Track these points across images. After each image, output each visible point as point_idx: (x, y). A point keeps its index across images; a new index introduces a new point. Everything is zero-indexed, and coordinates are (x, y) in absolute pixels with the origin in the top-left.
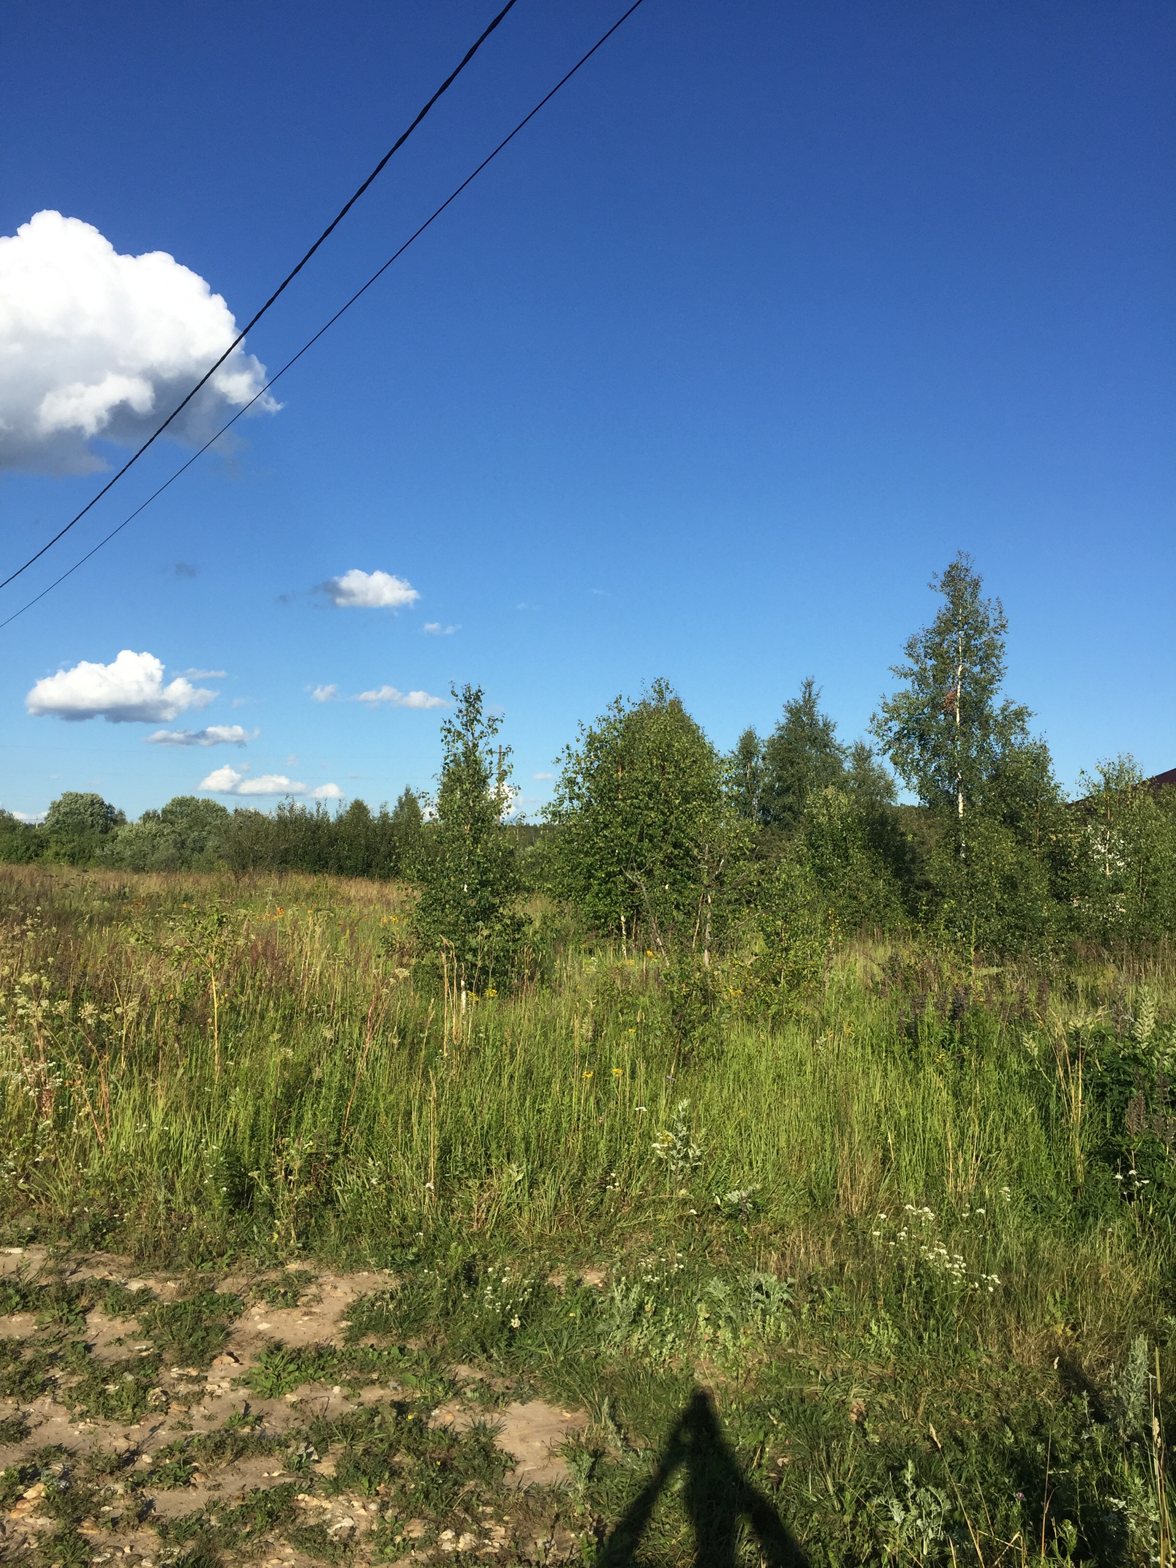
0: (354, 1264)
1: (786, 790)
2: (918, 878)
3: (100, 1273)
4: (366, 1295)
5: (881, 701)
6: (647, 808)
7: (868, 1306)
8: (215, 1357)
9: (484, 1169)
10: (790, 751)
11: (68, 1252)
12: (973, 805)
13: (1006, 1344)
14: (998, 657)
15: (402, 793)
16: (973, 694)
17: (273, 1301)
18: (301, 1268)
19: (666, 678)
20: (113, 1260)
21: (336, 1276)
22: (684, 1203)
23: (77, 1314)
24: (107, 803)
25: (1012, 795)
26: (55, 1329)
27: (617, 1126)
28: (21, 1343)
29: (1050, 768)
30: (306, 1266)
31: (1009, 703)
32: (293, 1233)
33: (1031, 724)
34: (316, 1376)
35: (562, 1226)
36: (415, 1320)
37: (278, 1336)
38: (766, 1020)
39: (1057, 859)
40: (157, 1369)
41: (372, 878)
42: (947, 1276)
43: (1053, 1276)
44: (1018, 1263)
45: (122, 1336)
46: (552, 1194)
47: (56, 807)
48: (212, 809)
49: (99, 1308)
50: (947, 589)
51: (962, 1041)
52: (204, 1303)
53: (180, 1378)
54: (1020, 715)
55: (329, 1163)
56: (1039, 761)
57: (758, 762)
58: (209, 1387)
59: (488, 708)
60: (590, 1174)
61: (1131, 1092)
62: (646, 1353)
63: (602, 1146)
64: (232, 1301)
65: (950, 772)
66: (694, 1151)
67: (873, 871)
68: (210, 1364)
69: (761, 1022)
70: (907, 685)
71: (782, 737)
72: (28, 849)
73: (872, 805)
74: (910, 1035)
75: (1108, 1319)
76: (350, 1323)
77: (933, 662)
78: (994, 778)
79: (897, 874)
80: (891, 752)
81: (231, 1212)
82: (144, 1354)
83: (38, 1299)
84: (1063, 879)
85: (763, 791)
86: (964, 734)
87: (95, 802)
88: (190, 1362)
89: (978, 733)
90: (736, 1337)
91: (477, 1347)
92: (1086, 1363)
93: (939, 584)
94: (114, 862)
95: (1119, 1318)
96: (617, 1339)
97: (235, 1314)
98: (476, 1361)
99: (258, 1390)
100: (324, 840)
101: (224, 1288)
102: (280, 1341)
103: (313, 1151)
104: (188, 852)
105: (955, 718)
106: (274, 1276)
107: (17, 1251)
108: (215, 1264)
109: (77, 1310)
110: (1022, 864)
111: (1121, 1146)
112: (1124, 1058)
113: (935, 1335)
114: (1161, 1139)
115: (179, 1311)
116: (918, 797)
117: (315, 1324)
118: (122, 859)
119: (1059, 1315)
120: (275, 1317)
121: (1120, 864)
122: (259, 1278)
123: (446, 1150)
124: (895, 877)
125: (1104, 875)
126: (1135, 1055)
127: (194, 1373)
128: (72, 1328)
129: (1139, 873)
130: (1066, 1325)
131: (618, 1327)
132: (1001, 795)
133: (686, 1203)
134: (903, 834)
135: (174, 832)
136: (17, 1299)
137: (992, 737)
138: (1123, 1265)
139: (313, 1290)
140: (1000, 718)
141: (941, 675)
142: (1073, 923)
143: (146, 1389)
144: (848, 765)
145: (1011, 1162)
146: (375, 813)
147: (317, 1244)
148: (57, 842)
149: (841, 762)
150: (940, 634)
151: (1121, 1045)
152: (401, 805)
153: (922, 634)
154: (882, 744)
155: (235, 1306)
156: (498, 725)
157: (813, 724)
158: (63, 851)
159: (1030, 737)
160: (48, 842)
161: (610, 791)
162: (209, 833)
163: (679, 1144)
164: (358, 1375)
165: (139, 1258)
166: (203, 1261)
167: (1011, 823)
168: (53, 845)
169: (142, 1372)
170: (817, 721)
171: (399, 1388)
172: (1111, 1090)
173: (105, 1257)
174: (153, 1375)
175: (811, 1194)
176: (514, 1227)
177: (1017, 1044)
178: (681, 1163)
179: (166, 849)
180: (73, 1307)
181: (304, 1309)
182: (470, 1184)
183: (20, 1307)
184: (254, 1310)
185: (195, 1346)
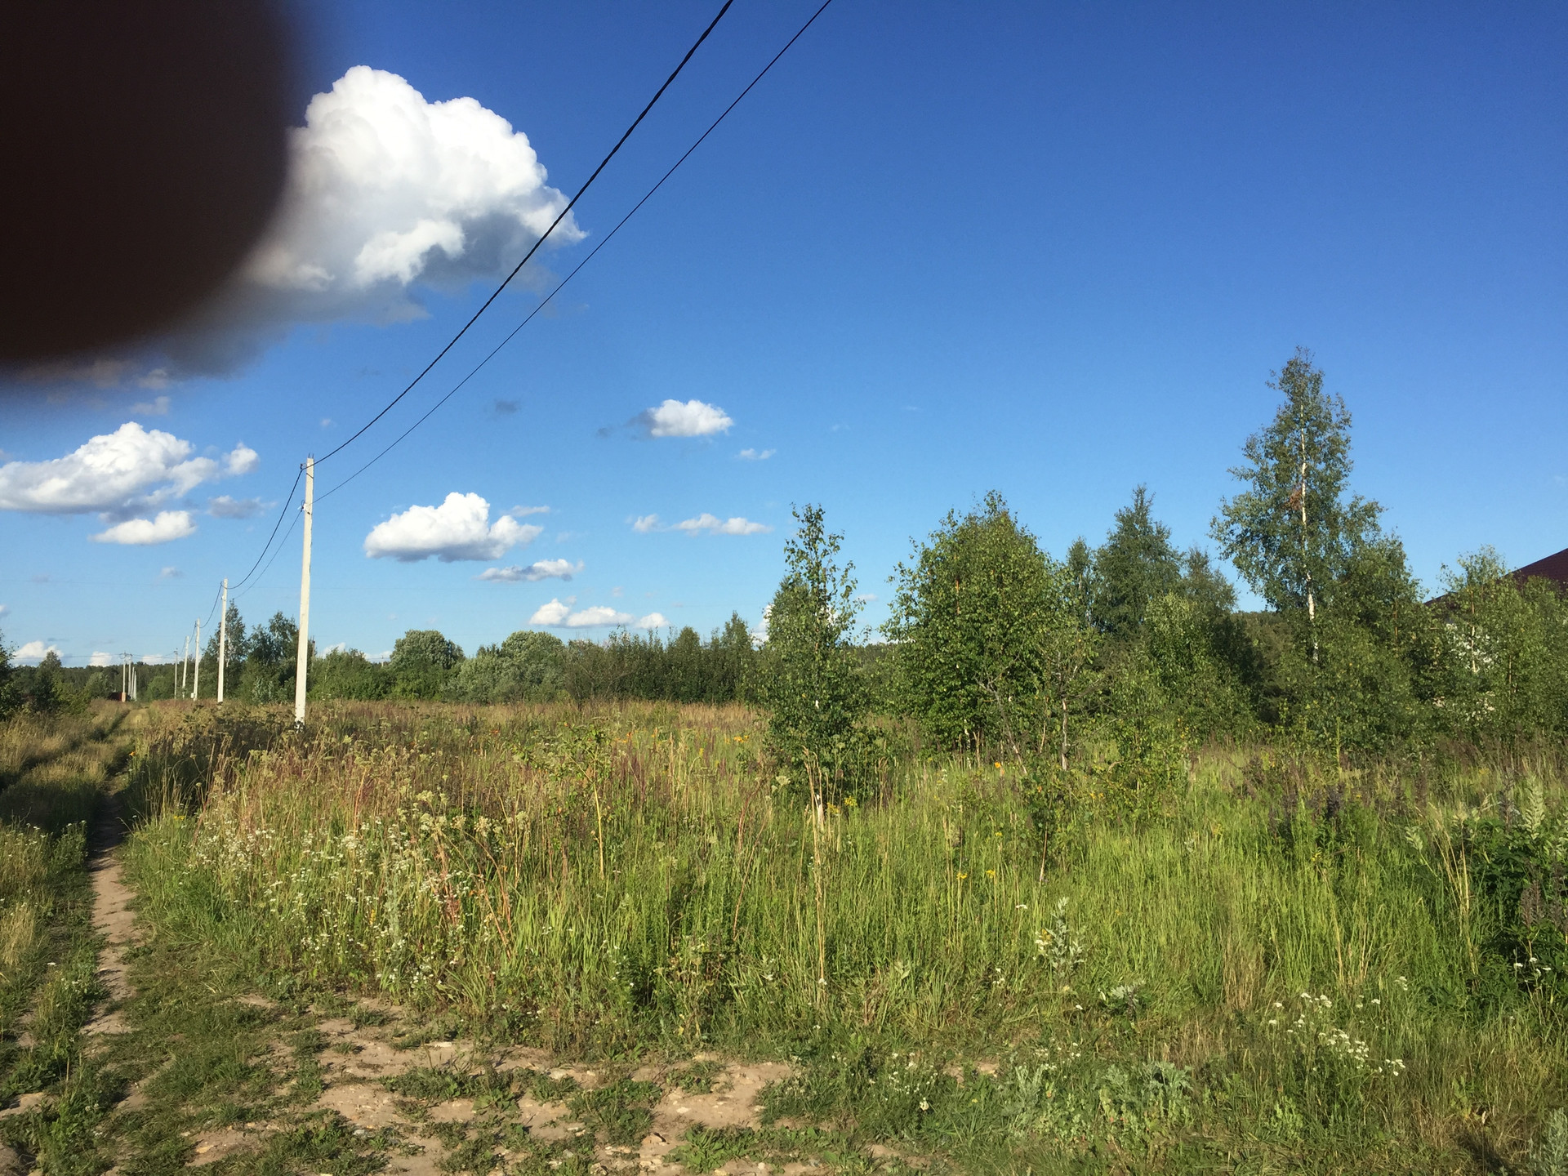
0: (756, 1056)
1: (1122, 601)
2: (1266, 684)
3: (525, 1064)
4: (773, 1082)
5: (1221, 505)
6: (987, 621)
7: (1269, 1092)
8: (644, 1137)
9: (868, 967)
10: (1123, 560)
11: (491, 1046)
12: (1325, 606)
13: (1413, 1128)
14: (1343, 452)
15: (729, 619)
16: (1319, 492)
17: (688, 1087)
18: (708, 1059)
19: (998, 490)
20: (532, 1053)
21: (742, 1065)
22: (1069, 999)
23: (510, 1100)
24: (447, 639)
25: (1367, 593)
26: (491, 1113)
27: (995, 926)
28: (465, 1126)
29: (1406, 563)
30: (713, 1057)
31: (1358, 499)
32: (697, 1026)
33: (1382, 520)
34: (740, 1154)
35: (950, 1021)
36: (825, 1104)
37: (697, 1119)
38: (1129, 824)
39: (1419, 659)
40: (593, 1147)
41: (708, 702)
42: (1350, 1062)
43: (1457, 1062)
44: (1419, 1050)
45: (555, 1119)
46: (937, 990)
47: (400, 645)
48: (548, 642)
49: (529, 1093)
50: (1287, 387)
51: (1339, 839)
52: (626, 1089)
53: (615, 1155)
54: (1370, 511)
55: (724, 961)
56: (1395, 559)
57: (1089, 573)
58: (643, 1164)
59: (829, 526)
60: (972, 972)
61: (1523, 883)
62: (1052, 1134)
63: (984, 945)
64: (650, 1088)
65: (1298, 573)
66: (1076, 948)
67: (1220, 678)
68: (639, 1143)
69: (1126, 827)
70: (1248, 487)
71: (1114, 547)
72: (377, 686)
73: (1217, 612)
74: (1283, 835)
75: (1518, 1104)
76: (763, 1107)
77: (1275, 461)
78: (1346, 577)
79: (1245, 680)
80: (1234, 555)
81: (635, 1009)
82: (578, 1134)
83: (473, 1087)
84: (1426, 678)
85: (1096, 602)
86: (1311, 533)
87: (436, 639)
88: (621, 1141)
89: (1326, 531)
90: (1141, 1121)
91: (889, 1128)
92: (1499, 1145)
93: (1277, 383)
94: (459, 696)
95: (1528, 1103)
96: (1023, 1122)
97: (655, 1099)
98: (889, 1141)
99: (689, 1165)
100: (659, 666)
101: (642, 1075)
102: (700, 1124)
103: (708, 950)
104: (527, 684)
105: (1300, 517)
106: (684, 1066)
107: (445, 1045)
108: (627, 1055)
109: (510, 1097)
110: (1382, 664)
111: (1517, 936)
112: (1514, 850)
113: (1341, 1118)
114: (1559, 928)
115: (603, 1096)
116: (1265, 600)
117: (730, 1109)
118: (465, 694)
119: (1465, 1100)
120: (692, 1103)
121: (1487, 660)
122: (670, 1068)
123: (831, 950)
124: (1244, 683)
125: (1470, 673)
126: (1526, 846)
127: (627, 1151)
128: (508, 1112)
129: (1508, 670)
130: (1473, 1110)
131: (1024, 1110)
132: (1355, 595)
133: (1070, 1000)
134: (1249, 640)
135: (513, 665)
136: (455, 1086)
137: (1341, 536)
138: (1530, 1051)
139: (722, 1078)
140: (1349, 516)
141: (1284, 476)
142: (1440, 724)
143: (587, 1163)
144: (1184, 572)
145: (1400, 956)
146: (705, 638)
147: (720, 1038)
148: (403, 679)
149: (1177, 569)
150: (1280, 432)
151: (1510, 837)
152: (729, 631)
153: (1261, 433)
154: (1224, 548)
155: (655, 1094)
156: (839, 542)
157: (1147, 530)
158: (409, 688)
159: (1382, 533)
160: (395, 679)
161: (949, 605)
162: (546, 665)
163: (1060, 942)
164: (780, 1154)
165: (556, 1051)
166: (615, 1053)
167: (1367, 622)
168: (399, 682)
169: (580, 1150)
170: (1151, 528)
171: (821, 1165)
172: (1502, 881)
173: (526, 1050)
174: (590, 1153)
175: (1196, 988)
176: (902, 1022)
177: (1397, 840)
178: (1062, 961)
179: (506, 682)
180: (506, 1094)
181: (719, 1095)
182: (856, 982)
183: (458, 1093)
184: (671, 1096)
185: (623, 1127)
